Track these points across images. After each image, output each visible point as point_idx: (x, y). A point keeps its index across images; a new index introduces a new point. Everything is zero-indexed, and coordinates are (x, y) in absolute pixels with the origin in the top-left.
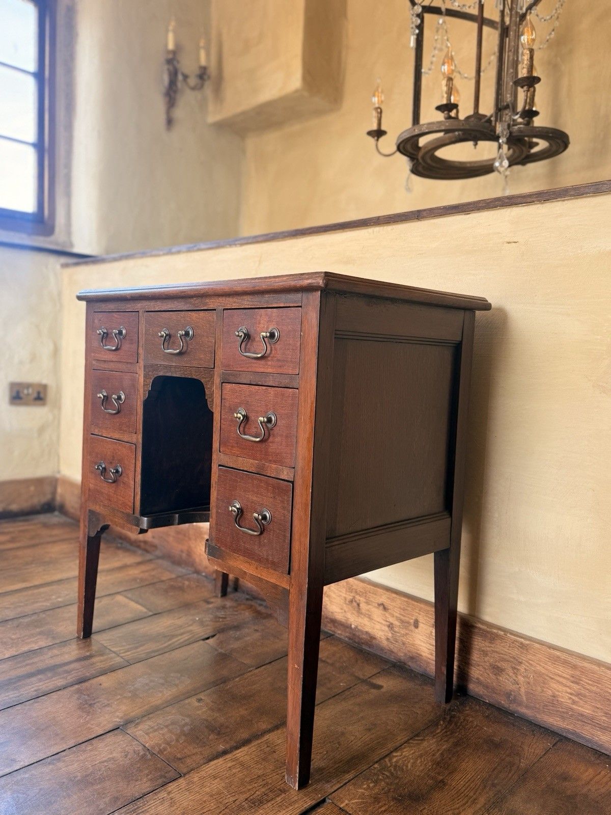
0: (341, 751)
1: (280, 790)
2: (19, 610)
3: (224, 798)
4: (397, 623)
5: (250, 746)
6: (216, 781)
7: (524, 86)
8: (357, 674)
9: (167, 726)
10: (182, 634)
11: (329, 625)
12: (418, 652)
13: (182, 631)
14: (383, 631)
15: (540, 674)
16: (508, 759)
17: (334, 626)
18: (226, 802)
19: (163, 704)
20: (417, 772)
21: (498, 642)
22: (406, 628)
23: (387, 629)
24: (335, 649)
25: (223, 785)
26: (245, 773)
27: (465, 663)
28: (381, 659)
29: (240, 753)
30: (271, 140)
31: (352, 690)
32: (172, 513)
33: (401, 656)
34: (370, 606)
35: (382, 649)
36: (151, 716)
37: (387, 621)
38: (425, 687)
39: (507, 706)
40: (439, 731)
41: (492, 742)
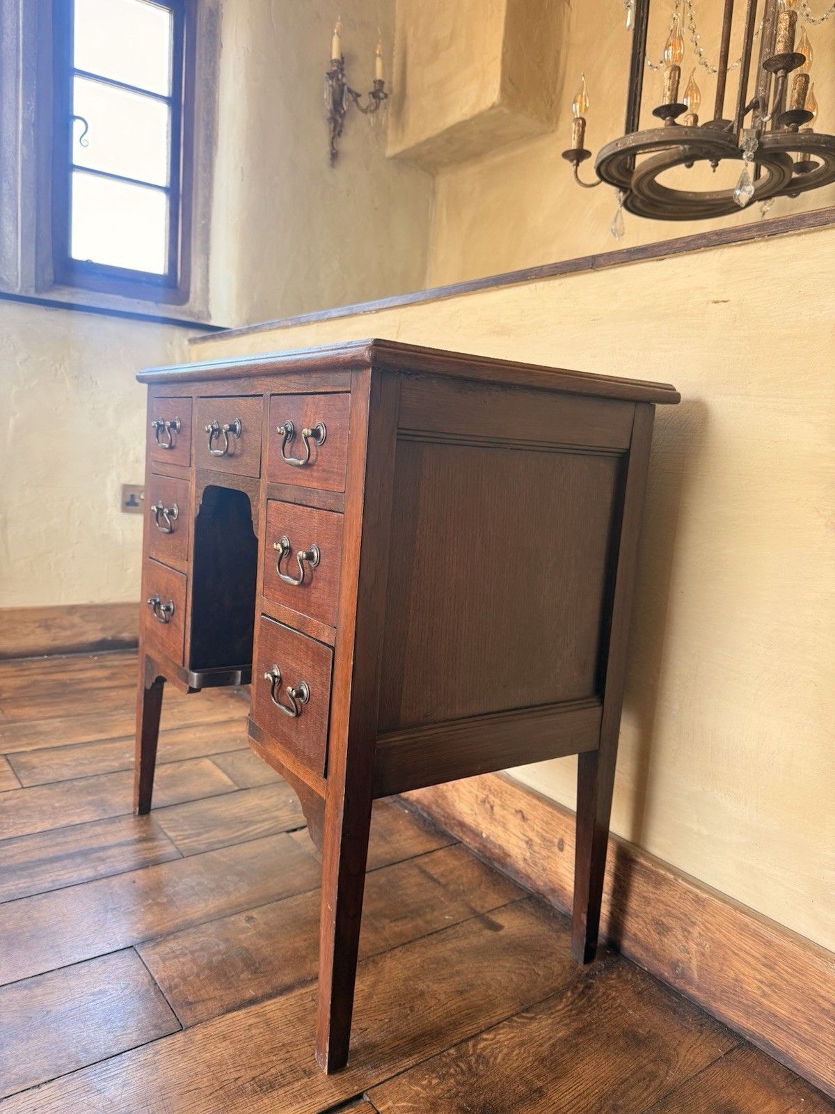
0: (410, 1021)
1: (305, 1072)
2: (80, 768)
3: (225, 1073)
4: (536, 840)
5: (290, 996)
6: (224, 1044)
7: (779, 69)
8: (473, 905)
9: (192, 953)
10: (265, 820)
11: (456, 828)
12: (562, 884)
13: (265, 816)
14: (520, 848)
15: (720, 945)
16: (650, 1067)
17: (462, 831)
18: (226, 1078)
19: (200, 918)
20: (508, 1069)
21: (665, 888)
22: (548, 849)
23: (524, 846)
24: (456, 863)
25: (231, 1051)
26: (267, 1037)
27: (621, 910)
28: (515, 886)
29: (271, 1006)
30: (468, 177)
31: (458, 928)
32: (232, 669)
33: (540, 885)
34: (505, 812)
35: (517, 872)
36: (179, 934)
37: (524, 835)
38: (563, 935)
39: (671, 980)
40: (560, 1007)
41: (634, 1035)
